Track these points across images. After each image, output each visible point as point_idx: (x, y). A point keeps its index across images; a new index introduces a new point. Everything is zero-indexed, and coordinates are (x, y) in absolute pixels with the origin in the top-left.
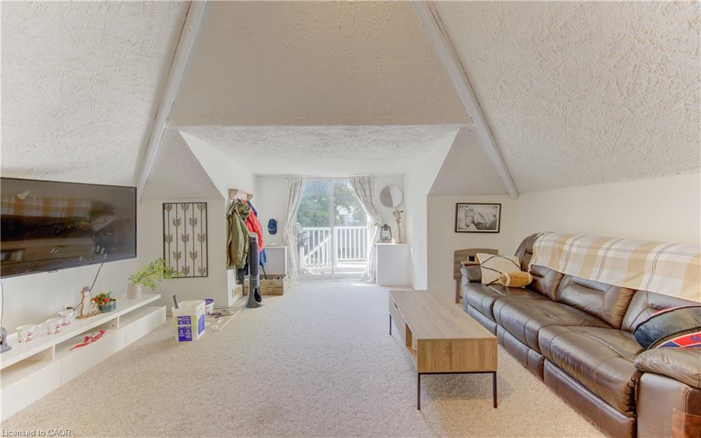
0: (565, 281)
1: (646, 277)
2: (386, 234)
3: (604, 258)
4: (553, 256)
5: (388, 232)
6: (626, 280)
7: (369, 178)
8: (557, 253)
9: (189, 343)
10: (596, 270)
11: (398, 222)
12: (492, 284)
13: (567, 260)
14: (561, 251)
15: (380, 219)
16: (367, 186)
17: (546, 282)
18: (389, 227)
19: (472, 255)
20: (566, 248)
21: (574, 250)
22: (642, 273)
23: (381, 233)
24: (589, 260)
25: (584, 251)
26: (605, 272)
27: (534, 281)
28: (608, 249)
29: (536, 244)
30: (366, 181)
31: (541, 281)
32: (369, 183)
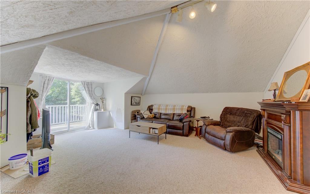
0: (162, 115)
1: (176, 111)
2: (98, 107)
3: (169, 109)
4: (158, 109)
5: (98, 106)
6: (173, 112)
7: (91, 83)
8: (159, 109)
9: (47, 174)
10: (168, 111)
11: (103, 103)
12: (147, 118)
13: (161, 110)
14: (160, 108)
15: (95, 101)
16: (90, 86)
17: (158, 116)
18: (99, 104)
19: (138, 112)
20: (161, 107)
21: (162, 108)
22: (175, 110)
23: (95, 107)
24: (166, 109)
25: (165, 108)
26: (169, 111)
27: (155, 116)
28: (169, 107)
29: (153, 107)
30: (90, 84)
31: (156, 115)
32: (91, 85)
